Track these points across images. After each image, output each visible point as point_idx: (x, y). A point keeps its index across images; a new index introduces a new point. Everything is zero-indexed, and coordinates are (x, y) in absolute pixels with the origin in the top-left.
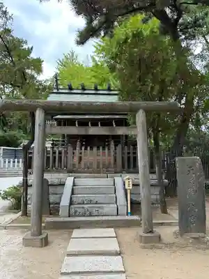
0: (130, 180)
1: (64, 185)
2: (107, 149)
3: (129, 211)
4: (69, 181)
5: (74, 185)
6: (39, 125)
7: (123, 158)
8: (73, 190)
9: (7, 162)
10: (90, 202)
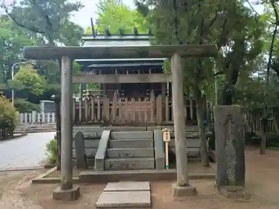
0: (169, 133)
1: (100, 138)
2: (146, 100)
3: (167, 164)
5: (111, 138)
6: (65, 74)
8: (109, 143)
9: (49, 116)
10: (127, 156)
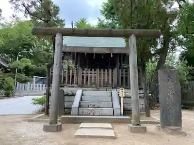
1: (75, 95)
2: (106, 71)
3: (122, 113)
4: (79, 92)
5: (82, 95)
6: (58, 45)
7: (118, 78)
8: (81, 97)
9: (38, 86)
10: (94, 106)
